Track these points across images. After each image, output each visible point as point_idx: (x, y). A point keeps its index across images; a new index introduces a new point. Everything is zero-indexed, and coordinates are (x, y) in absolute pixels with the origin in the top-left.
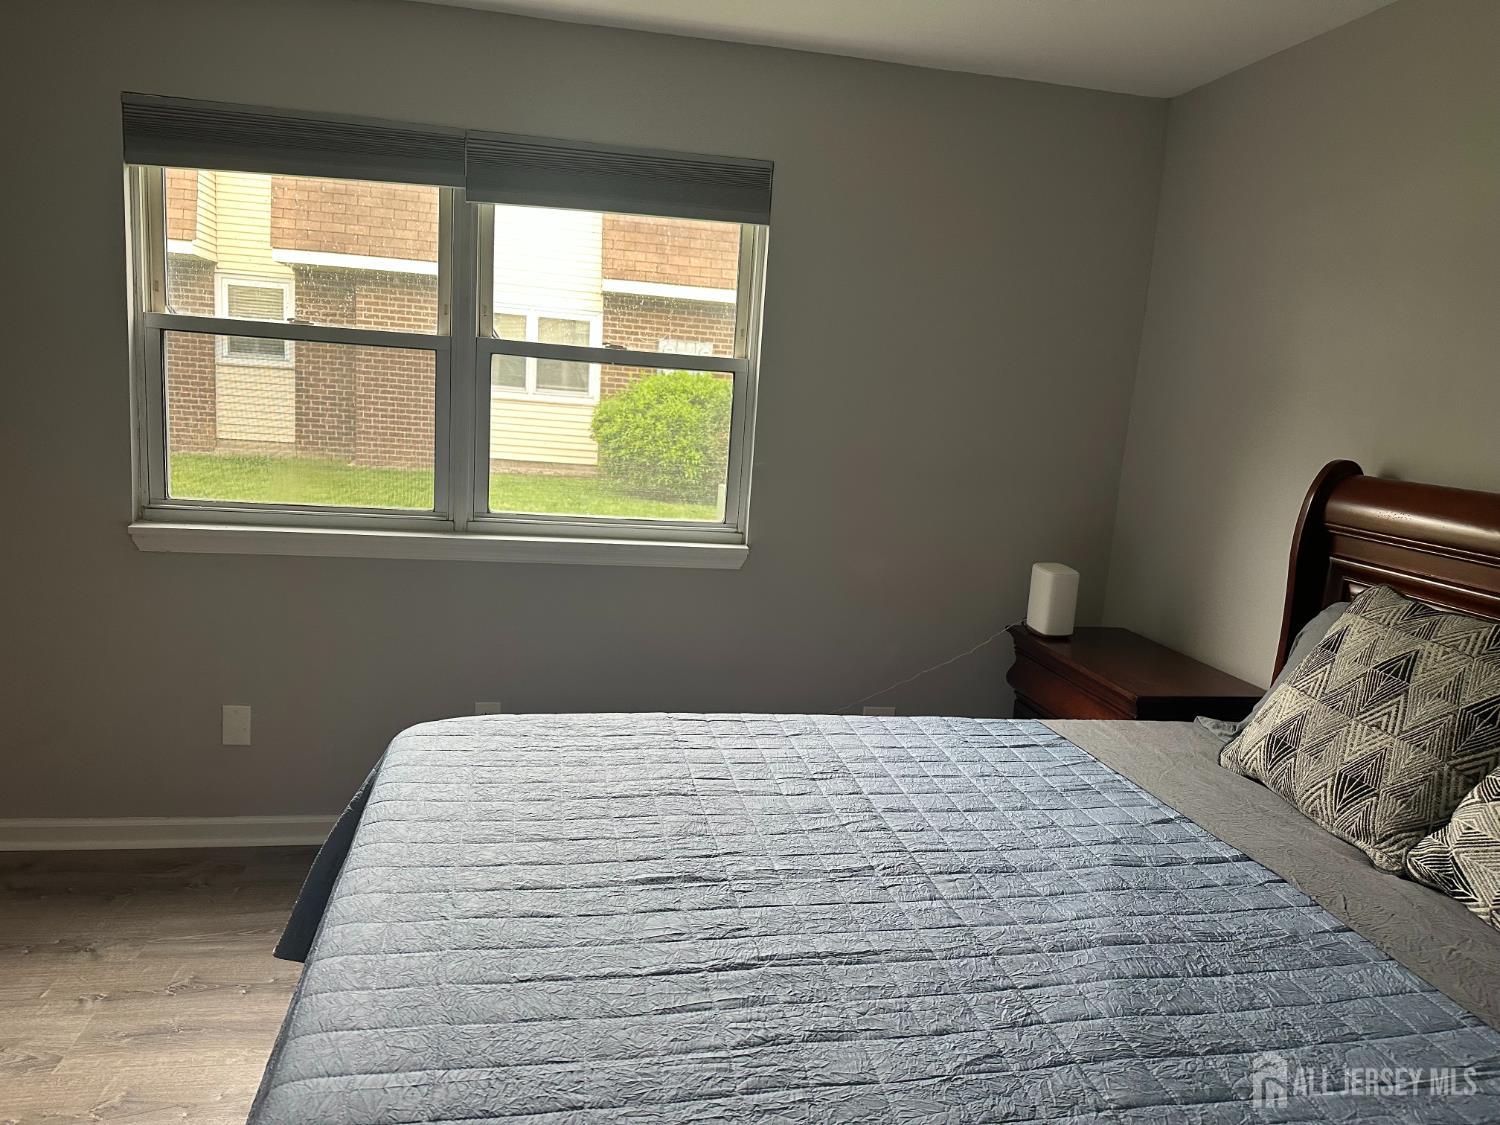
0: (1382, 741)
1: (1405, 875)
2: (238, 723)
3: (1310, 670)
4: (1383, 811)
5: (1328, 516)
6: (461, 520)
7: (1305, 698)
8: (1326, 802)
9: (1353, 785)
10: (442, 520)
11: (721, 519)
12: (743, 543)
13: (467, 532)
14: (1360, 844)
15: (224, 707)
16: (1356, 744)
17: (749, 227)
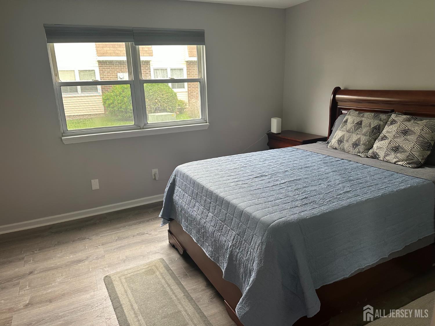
0: (359, 136)
1: (367, 157)
2: (95, 184)
3: (342, 127)
4: (361, 148)
5: (336, 99)
6: (142, 127)
7: (343, 132)
8: (351, 149)
9: (355, 145)
10: (138, 126)
11: (200, 117)
12: (207, 123)
13: (143, 129)
14: (359, 154)
15: (92, 180)
16: (354, 138)
17: (199, 46)
